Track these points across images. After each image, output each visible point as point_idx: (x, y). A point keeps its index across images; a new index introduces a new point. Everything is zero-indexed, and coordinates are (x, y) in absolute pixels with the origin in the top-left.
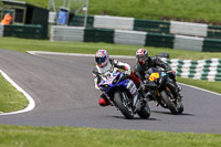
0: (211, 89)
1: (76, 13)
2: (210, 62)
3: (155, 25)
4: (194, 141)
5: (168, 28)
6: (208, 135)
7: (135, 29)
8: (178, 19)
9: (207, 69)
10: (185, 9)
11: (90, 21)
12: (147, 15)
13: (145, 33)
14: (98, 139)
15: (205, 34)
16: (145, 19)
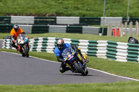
0: (40, 57)
2: (38, 40)
8: (16, 15)
10: (20, 8)
15: (33, 22)
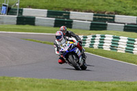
0: (96, 53)
1: (12, 7)
3: (61, 14)
4: (85, 86)
5: (69, 16)
6: (94, 82)
7: (48, 17)
8: (75, 10)
9: (93, 41)
10: (79, 4)
11: (21, 11)
12: (55, 7)
13: (54, 19)
14: (26, 84)
15: (92, 19)
16: (54, 10)
